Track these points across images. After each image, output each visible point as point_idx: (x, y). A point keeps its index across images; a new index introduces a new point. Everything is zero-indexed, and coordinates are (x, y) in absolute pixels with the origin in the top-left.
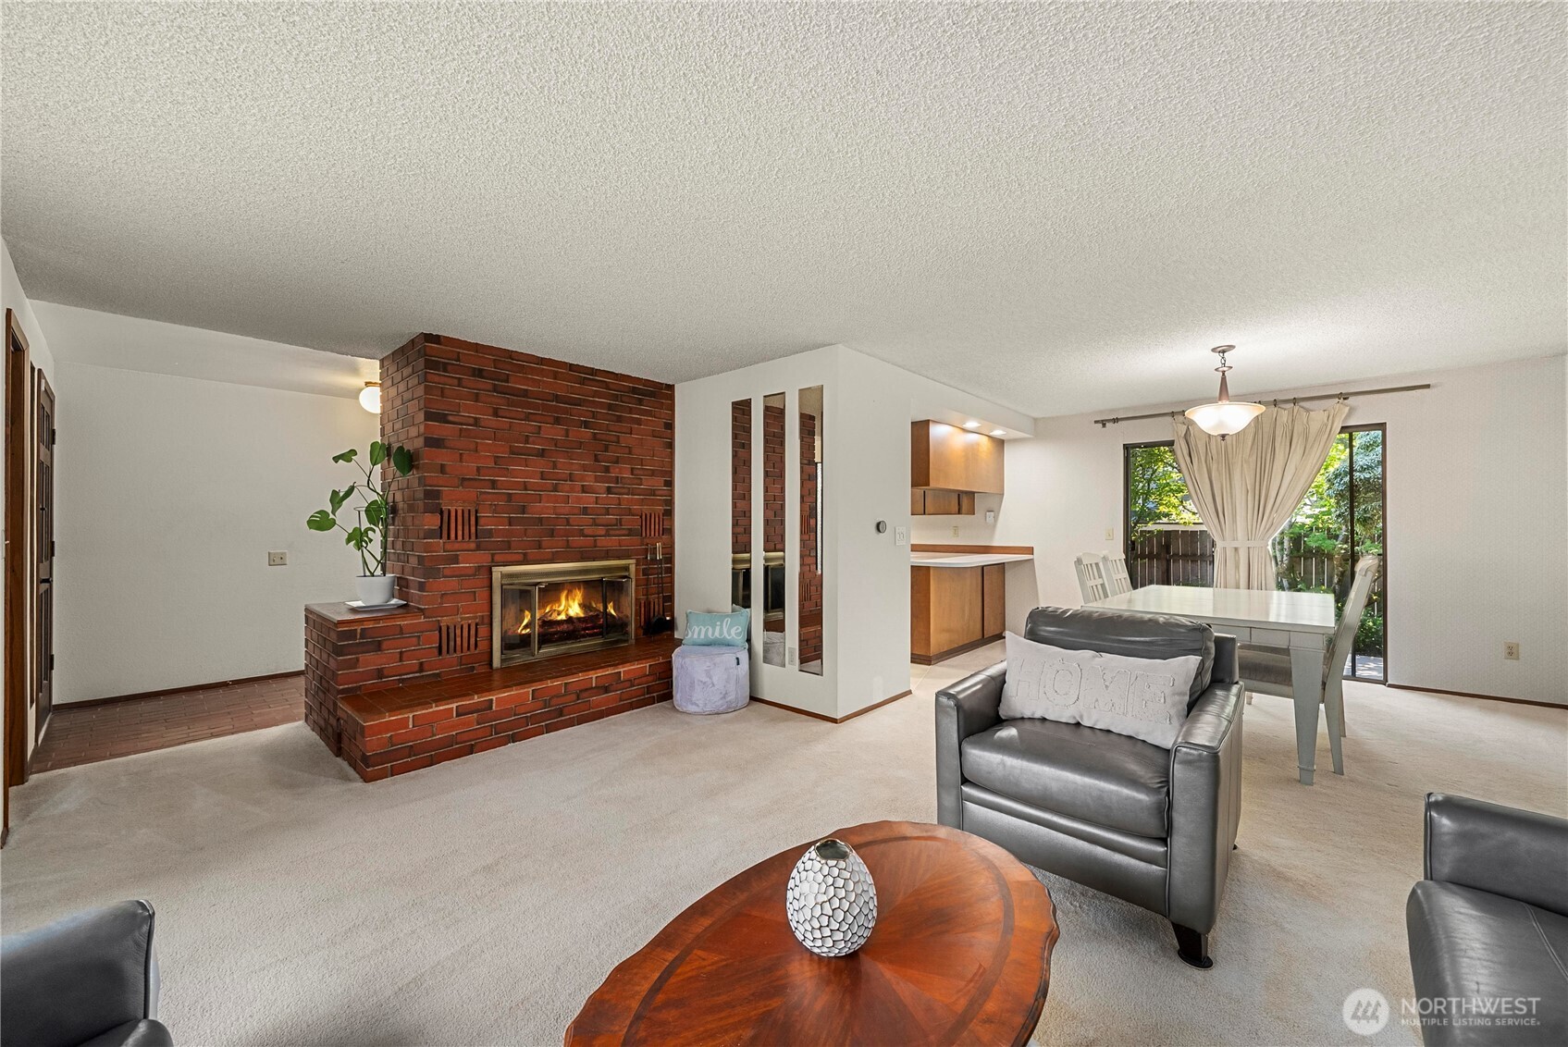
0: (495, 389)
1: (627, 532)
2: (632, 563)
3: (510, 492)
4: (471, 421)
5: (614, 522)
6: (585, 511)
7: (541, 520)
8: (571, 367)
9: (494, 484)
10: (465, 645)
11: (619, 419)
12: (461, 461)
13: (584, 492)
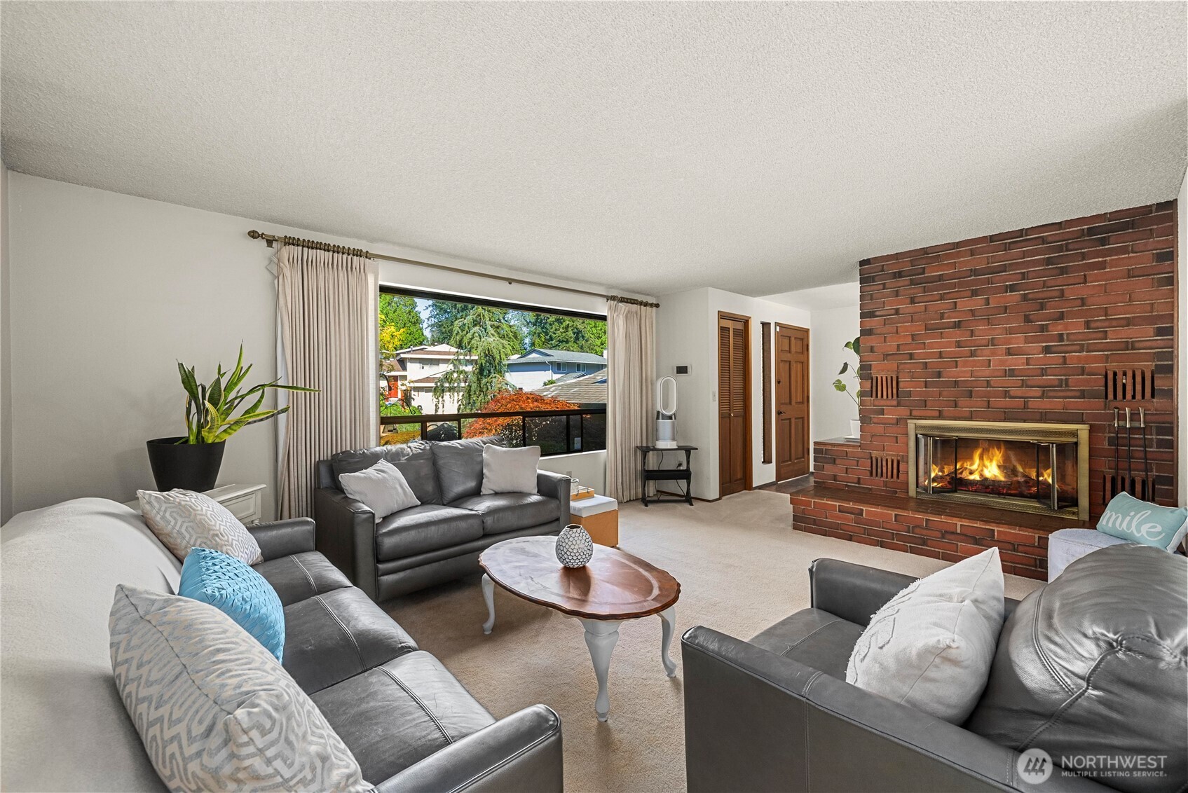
0: (912, 283)
1: (1078, 394)
2: (1083, 431)
3: (927, 361)
4: (893, 312)
5: (1057, 383)
6: (1012, 373)
7: (956, 383)
8: (992, 238)
9: (911, 356)
10: (889, 474)
11: (1063, 271)
12: (885, 341)
13: (1010, 354)
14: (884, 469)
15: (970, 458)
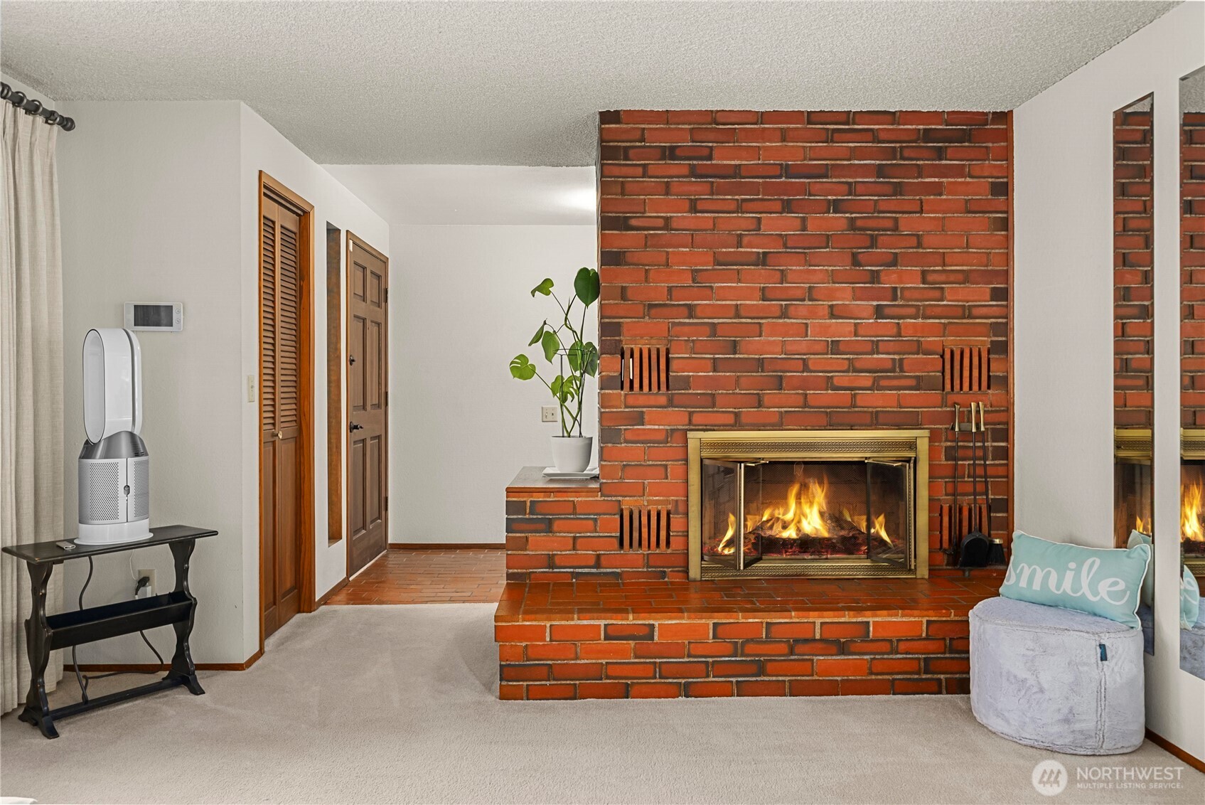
0: (693, 172)
1: (913, 382)
2: (921, 437)
3: (716, 321)
4: (661, 223)
5: (889, 365)
6: (835, 347)
7: (761, 362)
8: (811, 117)
9: (691, 311)
10: (653, 539)
11: (898, 189)
12: (647, 280)
13: (832, 316)
14: (645, 530)
15: (783, 498)
